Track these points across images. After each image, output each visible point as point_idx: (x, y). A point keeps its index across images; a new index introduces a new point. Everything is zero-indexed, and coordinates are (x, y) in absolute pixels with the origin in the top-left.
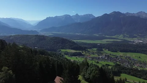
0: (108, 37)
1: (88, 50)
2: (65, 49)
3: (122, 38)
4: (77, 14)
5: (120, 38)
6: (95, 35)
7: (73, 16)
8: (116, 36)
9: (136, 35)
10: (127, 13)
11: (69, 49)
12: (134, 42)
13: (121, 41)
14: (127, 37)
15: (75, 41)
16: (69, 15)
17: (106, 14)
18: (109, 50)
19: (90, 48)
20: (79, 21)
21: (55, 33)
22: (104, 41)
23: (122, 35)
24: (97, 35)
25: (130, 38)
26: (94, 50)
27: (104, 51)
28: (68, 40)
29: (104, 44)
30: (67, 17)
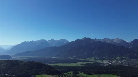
0: (81, 59)
1: (65, 74)
2: (40, 74)
3: (94, 61)
4: (53, 39)
5: (92, 60)
6: (70, 58)
7: (49, 41)
8: (88, 59)
9: (105, 58)
10: (95, 39)
11: (45, 74)
12: (104, 64)
13: (93, 63)
14: (98, 59)
15: (51, 65)
16: (45, 40)
17: (78, 40)
18: (84, 73)
19: (67, 72)
20: (54, 45)
21: (30, 57)
22: (79, 64)
23: (93, 58)
24: (72, 58)
25: (100, 61)
26: (71, 74)
27: (80, 74)
28: (44, 64)
29: (79, 67)
30: (43, 42)
